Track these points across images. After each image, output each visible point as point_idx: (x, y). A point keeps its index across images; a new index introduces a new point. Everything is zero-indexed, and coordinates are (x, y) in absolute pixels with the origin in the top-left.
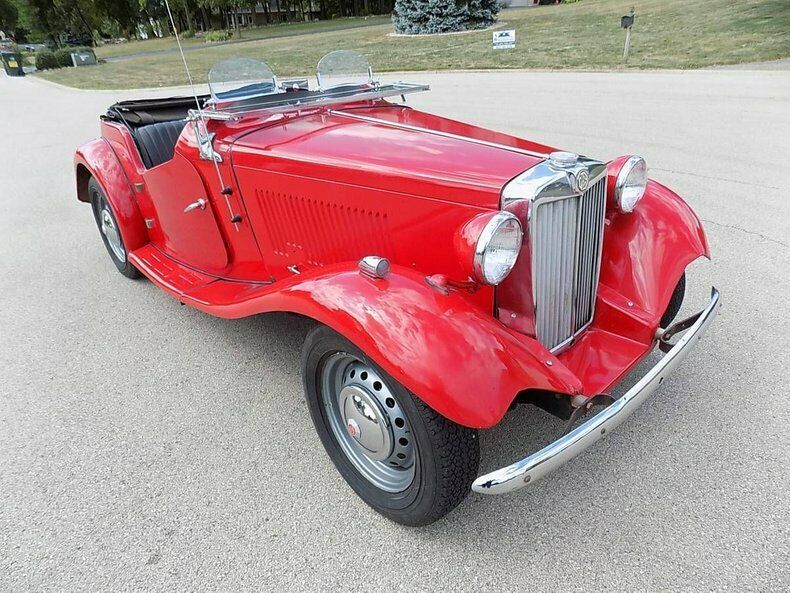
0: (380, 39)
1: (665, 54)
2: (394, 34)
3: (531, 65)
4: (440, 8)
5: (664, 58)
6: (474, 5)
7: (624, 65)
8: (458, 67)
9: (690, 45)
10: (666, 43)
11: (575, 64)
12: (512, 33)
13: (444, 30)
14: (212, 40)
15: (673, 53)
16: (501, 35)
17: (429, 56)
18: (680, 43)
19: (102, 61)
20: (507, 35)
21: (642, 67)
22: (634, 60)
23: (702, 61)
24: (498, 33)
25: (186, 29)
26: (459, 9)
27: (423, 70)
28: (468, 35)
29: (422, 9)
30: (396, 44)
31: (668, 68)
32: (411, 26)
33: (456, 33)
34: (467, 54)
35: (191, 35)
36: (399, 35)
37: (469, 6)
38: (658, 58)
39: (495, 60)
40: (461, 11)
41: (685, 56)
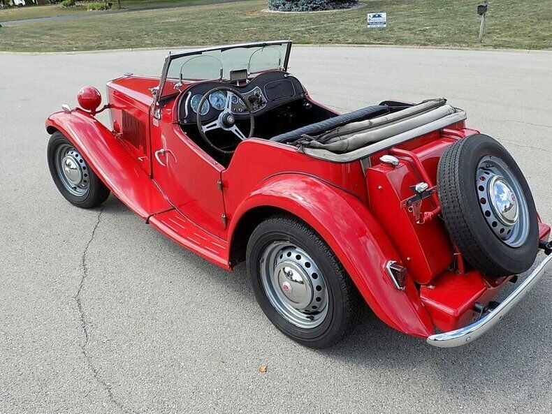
0: (256, 15)
1: (511, 36)
2: (268, 11)
3: (400, 42)
5: (511, 39)
7: (479, 45)
8: (338, 42)
9: (529, 29)
10: (510, 27)
11: (438, 42)
12: (384, 15)
13: (314, 9)
14: (94, 9)
15: (516, 35)
16: (374, 16)
17: (308, 31)
18: (521, 27)
20: (379, 16)
21: (496, 47)
22: (487, 41)
23: (542, 43)
24: (372, 15)
27: (308, 43)
28: (336, 14)
30: (274, 19)
31: (517, 48)
32: (284, 5)
33: (324, 11)
34: (341, 31)
36: (273, 11)
38: (506, 39)
39: (368, 36)
41: (528, 38)
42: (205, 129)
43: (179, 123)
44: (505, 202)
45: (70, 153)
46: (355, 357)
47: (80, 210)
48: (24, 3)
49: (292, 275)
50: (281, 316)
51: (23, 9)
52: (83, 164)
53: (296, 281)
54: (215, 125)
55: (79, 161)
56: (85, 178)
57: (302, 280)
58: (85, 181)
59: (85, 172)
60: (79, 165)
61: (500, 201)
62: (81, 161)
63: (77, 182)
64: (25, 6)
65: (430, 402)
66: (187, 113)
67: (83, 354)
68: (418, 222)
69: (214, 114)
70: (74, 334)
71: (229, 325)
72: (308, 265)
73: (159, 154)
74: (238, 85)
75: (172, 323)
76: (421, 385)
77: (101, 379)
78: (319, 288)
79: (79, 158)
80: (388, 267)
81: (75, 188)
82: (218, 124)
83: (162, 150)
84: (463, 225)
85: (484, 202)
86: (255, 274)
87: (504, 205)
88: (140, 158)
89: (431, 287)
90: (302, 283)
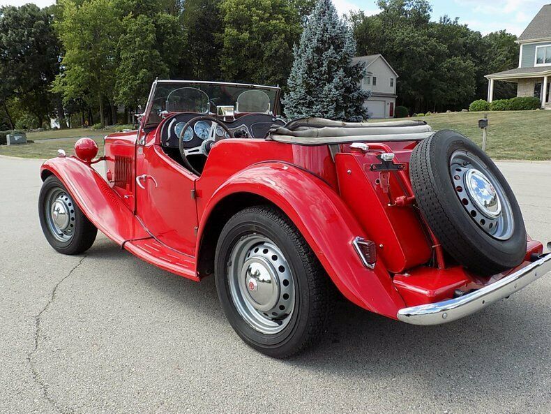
1: (514, 150)
4: (322, 112)
6: (349, 112)
15: (519, 150)
18: (523, 144)
19: (31, 142)
21: (499, 158)
25: (98, 121)
26: (337, 114)
29: (306, 113)
35: (102, 127)
37: (346, 112)
38: (509, 152)
40: (339, 116)
41: (530, 152)
42: (186, 153)
43: (161, 146)
44: (485, 197)
45: (60, 198)
46: (328, 368)
47: (64, 256)
48: (59, 127)
49: (259, 274)
50: (248, 325)
51: (57, 131)
52: (71, 208)
53: (263, 281)
54: (198, 150)
55: (67, 204)
56: (72, 222)
57: (270, 279)
58: (72, 226)
59: (73, 215)
60: (67, 208)
61: (480, 194)
62: (70, 204)
63: (64, 226)
64: (59, 129)
65: (410, 407)
66: (169, 136)
67: (28, 360)
68: (389, 205)
69: (197, 141)
70: (23, 345)
71: (192, 341)
72: (275, 258)
73: (140, 179)
74: (225, 120)
75: (132, 337)
76: (399, 393)
77: (40, 380)
78: (286, 283)
79: (68, 201)
80: (355, 242)
81: (62, 235)
82: (201, 150)
83: (144, 176)
84: (436, 205)
85: (461, 190)
86: (222, 280)
87: (484, 200)
88: (126, 196)
89: (406, 275)
90: (270, 282)
